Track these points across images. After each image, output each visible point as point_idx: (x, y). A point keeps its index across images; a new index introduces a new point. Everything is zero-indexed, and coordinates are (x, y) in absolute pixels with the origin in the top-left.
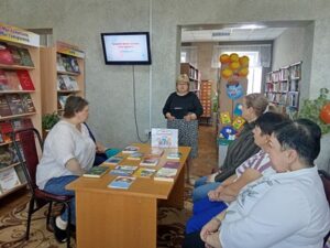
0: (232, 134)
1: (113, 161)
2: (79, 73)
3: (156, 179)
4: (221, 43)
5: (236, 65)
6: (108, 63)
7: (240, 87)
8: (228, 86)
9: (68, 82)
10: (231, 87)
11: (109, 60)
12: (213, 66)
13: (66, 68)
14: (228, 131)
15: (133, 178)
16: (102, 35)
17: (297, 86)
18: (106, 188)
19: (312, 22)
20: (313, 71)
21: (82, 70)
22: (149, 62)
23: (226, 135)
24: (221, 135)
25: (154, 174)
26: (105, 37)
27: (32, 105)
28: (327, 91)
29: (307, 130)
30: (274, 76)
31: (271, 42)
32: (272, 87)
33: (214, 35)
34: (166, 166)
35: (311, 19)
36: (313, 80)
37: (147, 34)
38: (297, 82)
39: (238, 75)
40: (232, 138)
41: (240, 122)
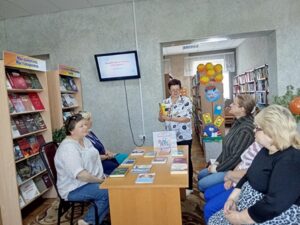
0: (214, 132)
1: (129, 162)
2: (76, 91)
3: (172, 173)
4: (191, 54)
5: (212, 72)
6: (102, 80)
7: (217, 90)
8: (206, 91)
9: (68, 100)
10: (209, 92)
11: (102, 77)
12: (185, 75)
13: (66, 87)
14: (211, 129)
15: (154, 174)
16: (96, 56)
17: (264, 86)
18: (134, 184)
19: (274, 31)
20: (279, 72)
21: (79, 88)
22: (138, 77)
23: (209, 134)
24: (205, 134)
26: (98, 58)
27: (42, 122)
28: (292, 88)
30: (240, 78)
31: (234, 50)
32: (240, 89)
33: (184, 48)
34: (175, 162)
35: (272, 29)
36: (279, 81)
37: (135, 52)
38: (263, 82)
39: (214, 80)
40: (214, 135)
41: (220, 121)
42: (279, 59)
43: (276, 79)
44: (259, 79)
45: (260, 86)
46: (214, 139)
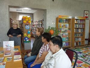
0: (27, 39)
3: (14, 61)
4: (19, 13)
7: (29, 26)
8: (25, 26)
10: (26, 26)
12: (17, 20)
14: (26, 38)
15: (5, 63)
19: (46, 10)
20: (47, 22)
23: (26, 40)
24: (24, 40)
25: (13, 59)
28: (50, 27)
29: (59, 38)
30: (34, 23)
31: (32, 14)
32: (34, 26)
36: (47, 25)
38: (41, 24)
39: (28, 22)
40: (27, 40)
41: (29, 36)
42: (47, 18)
43: (46, 24)
44: (40, 24)
45: (40, 26)
46: (27, 42)
